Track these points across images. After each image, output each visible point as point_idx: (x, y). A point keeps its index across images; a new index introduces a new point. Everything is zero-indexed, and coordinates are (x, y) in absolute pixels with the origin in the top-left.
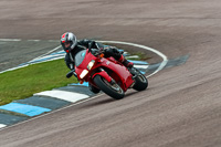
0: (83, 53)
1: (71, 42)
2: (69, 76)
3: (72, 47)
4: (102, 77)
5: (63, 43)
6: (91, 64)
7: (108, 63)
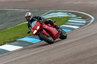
0: (35, 22)
1: (30, 17)
2: (29, 33)
3: (30, 19)
4: (44, 34)
5: (26, 17)
6: (38, 28)
7: (47, 27)
